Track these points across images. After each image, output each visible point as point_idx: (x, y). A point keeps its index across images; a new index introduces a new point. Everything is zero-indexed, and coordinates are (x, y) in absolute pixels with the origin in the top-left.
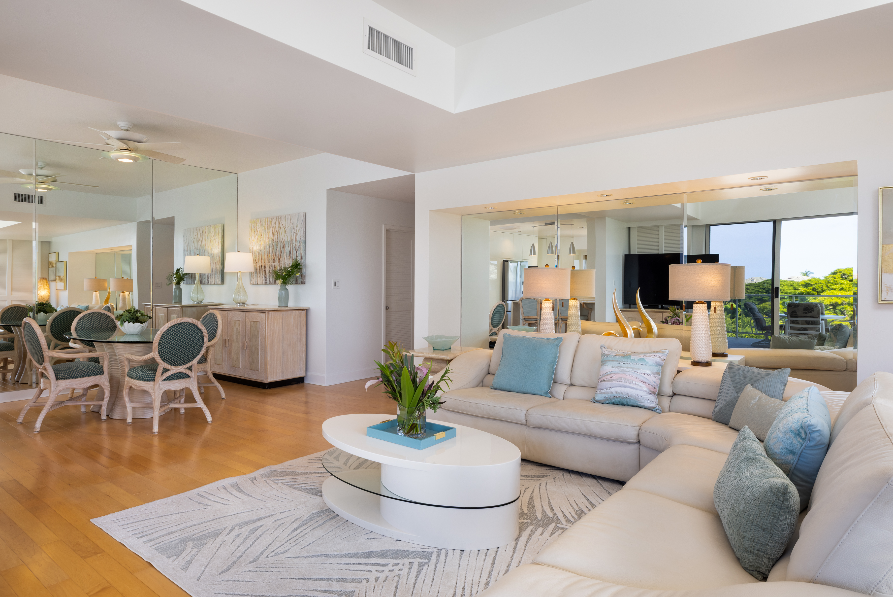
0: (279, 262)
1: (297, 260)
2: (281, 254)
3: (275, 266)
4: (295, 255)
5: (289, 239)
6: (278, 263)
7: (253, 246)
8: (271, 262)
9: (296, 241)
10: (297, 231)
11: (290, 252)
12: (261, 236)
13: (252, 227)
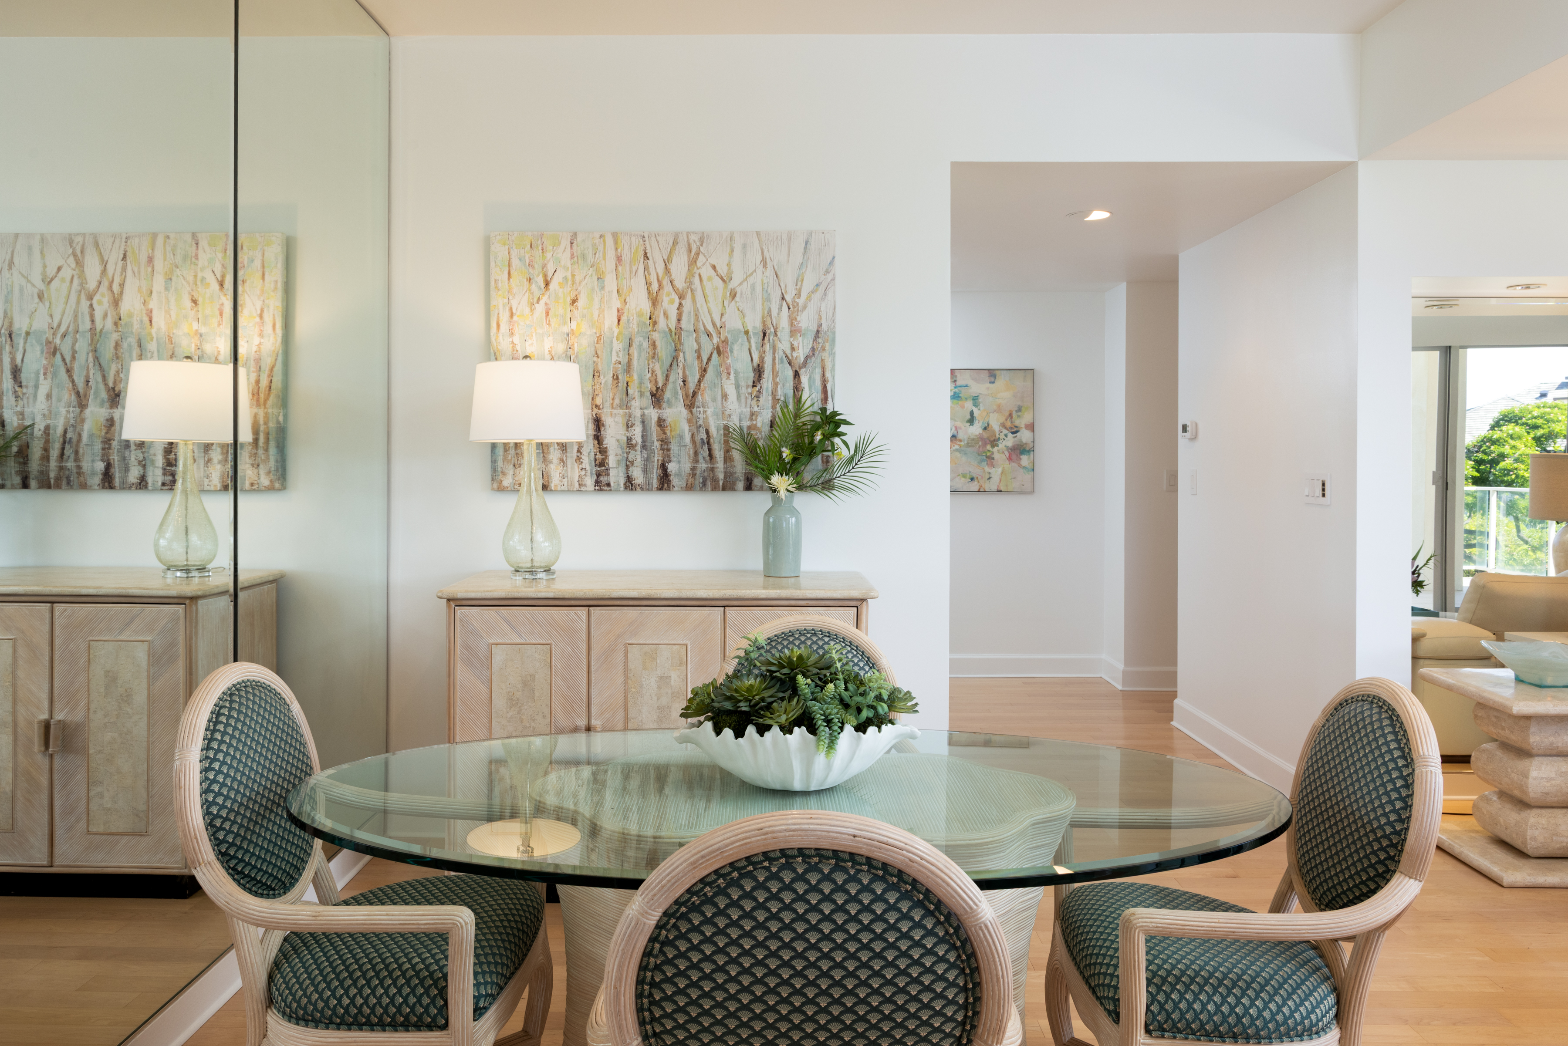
0: (690, 405)
1: (798, 401)
2: (702, 376)
3: (661, 422)
4: (790, 384)
5: (754, 323)
6: (685, 412)
7: (516, 339)
8: (636, 404)
9: (794, 331)
10: (799, 295)
11: (759, 372)
12: (574, 301)
13: (515, 262)
